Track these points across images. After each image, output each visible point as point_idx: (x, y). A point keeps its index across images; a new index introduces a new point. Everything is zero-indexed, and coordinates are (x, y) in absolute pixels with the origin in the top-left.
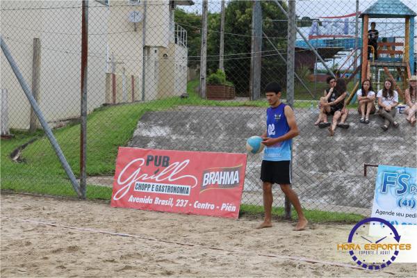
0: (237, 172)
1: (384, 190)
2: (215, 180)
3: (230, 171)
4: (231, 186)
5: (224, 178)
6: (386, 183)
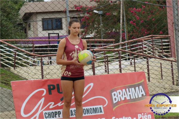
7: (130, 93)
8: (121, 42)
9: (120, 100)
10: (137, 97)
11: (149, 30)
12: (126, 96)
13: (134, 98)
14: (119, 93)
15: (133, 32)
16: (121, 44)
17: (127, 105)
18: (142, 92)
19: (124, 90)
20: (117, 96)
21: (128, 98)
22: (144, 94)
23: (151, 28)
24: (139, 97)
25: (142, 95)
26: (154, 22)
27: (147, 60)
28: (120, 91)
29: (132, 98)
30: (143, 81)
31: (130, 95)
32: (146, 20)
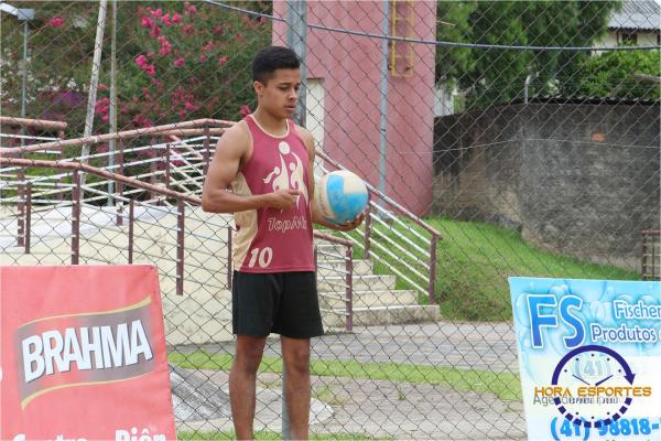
0: (137, 325)
1: (537, 342)
2: (68, 357)
3: (113, 323)
4: (127, 370)
5: (96, 347)
6: (536, 322)
7: (91, 347)
8: (89, 136)
9: (50, 371)
10: (118, 363)
11: (202, 96)
12: (76, 356)
13: (108, 365)
14: (52, 342)
15: (142, 99)
16: (88, 143)
17: (76, 391)
18: (139, 343)
19: (70, 332)
20: (42, 354)
21: (84, 364)
22: (148, 355)
23: (208, 91)
24: (128, 362)
25: (141, 356)
26: (220, 70)
27: (179, 211)
28: (56, 334)
29: (99, 365)
30: (148, 301)
31: (92, 353)
32: (195, 60)
